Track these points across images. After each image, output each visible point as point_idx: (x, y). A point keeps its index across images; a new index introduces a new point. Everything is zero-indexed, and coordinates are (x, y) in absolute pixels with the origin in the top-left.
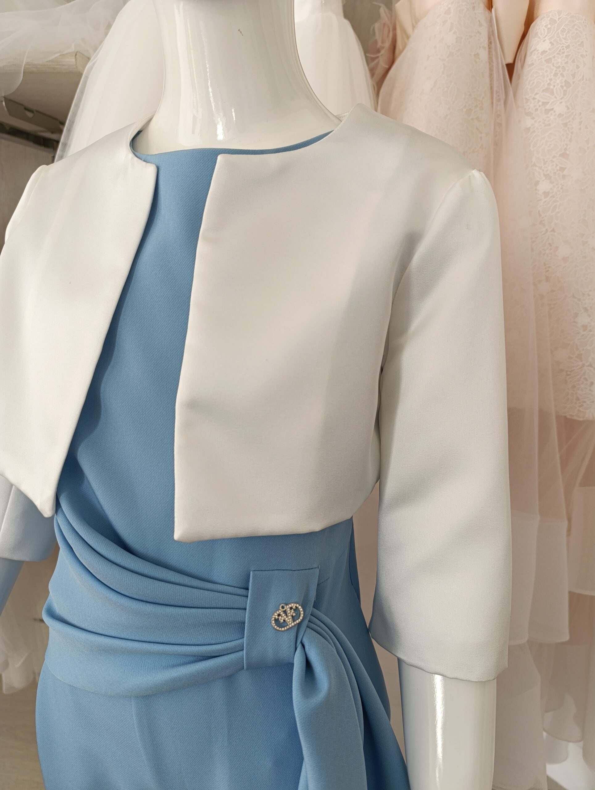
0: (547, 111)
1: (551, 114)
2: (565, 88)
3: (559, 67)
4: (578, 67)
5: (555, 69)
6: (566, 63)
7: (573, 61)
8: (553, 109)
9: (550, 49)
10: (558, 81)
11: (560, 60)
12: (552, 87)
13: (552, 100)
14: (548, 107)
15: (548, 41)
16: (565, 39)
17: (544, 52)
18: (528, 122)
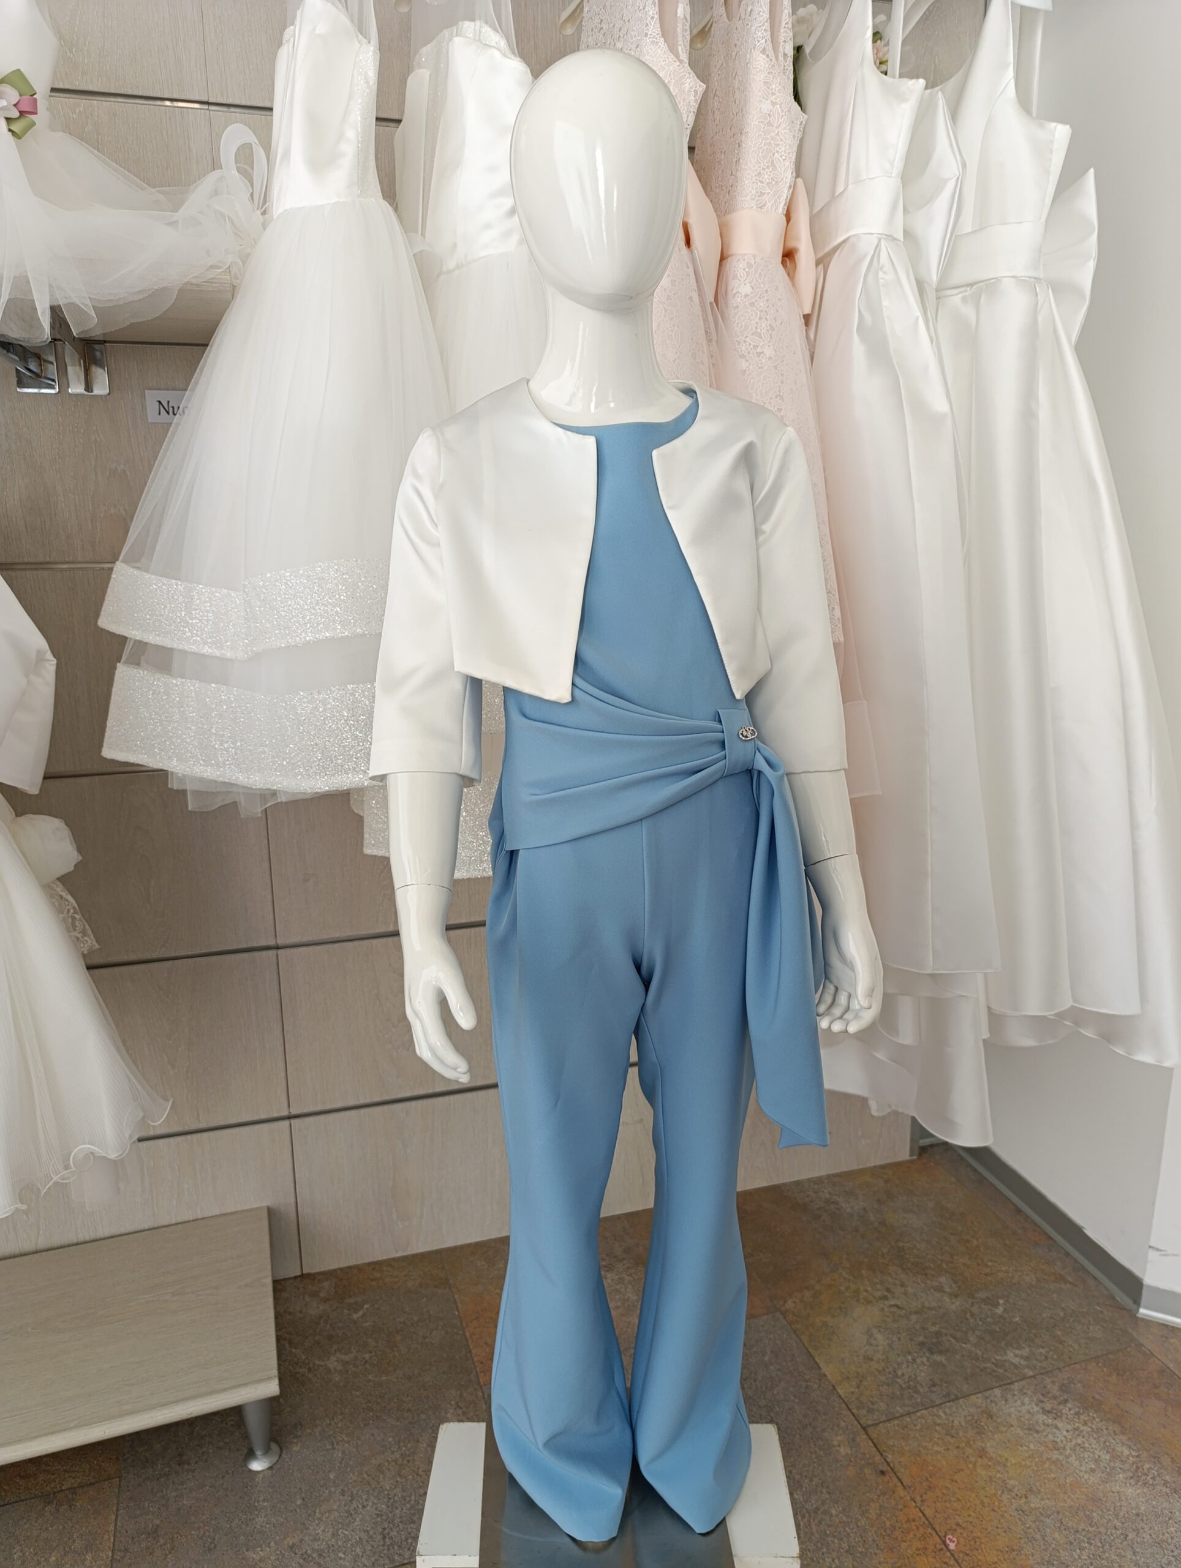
0: (759, 354)
1: (763, 358)
2: (770, 332)
3: (762, 311)
4: (777, 311)
5: (759, 313)
6: (768, 307)
7: (773, 305)
8: (763, 352)
9: (751, 293)
10: (763, 325)
11: (762, 304)
12: (759, 331)
13: (761, 344)
14: (759, 350)
15: (748, 285)
16: (764, 284)
17: (746, 296)
18: (744, 365)
